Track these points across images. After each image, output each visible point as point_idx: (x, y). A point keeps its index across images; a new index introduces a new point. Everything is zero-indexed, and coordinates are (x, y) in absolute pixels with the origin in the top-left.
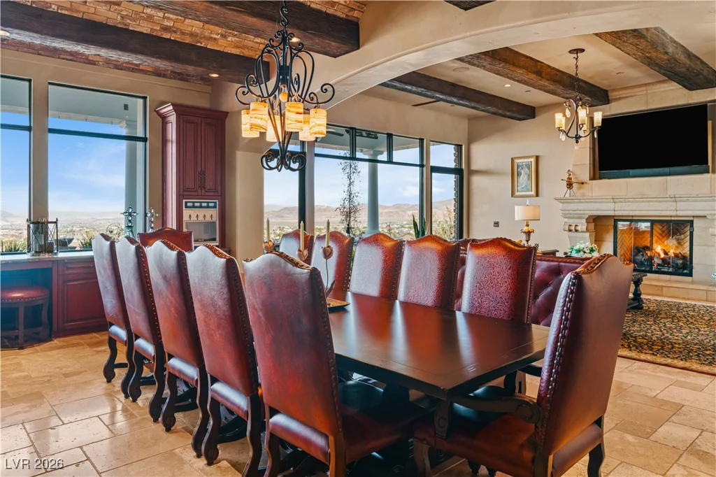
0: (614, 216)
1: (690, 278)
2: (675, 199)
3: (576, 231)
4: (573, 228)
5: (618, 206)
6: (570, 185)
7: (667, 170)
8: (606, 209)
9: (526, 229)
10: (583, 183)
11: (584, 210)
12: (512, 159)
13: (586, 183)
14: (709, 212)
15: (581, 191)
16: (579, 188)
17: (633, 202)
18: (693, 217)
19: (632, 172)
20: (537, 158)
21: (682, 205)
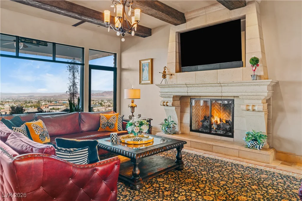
0: (190, 96)
1: (233, 138)
2: (220, 85)
3: (167, 105)
4: (165, 104)
5: (189, 89)
6: (164, 76)
8: (183, 92)
10: (172, 75)
11: (171, 92)
12: (140, 61)
13: (174, 75)
14: (241, 94)
15: (171, 80)
16: (170, 78)
17: (197, 87)
18: (234, 97)
19: (200, 67)
20: (152, 60)
21: (225, 89)
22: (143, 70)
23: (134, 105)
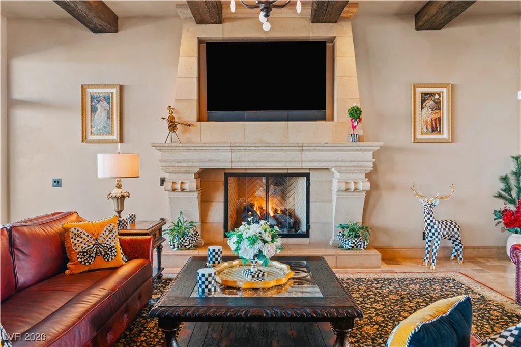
0: (224, 169)
1: (308, 239)
2: (301, 148)
3: (182, 190)
4: (178, 186)
5: (236, 156)
6: (172, 127)
7: (285, 113)
8: (222, 160)
9: (116, 192)
10: (189, 125)
11: (192, 162)
12: (82, 86)
13: (193, 125)
14: (334, 164)
15: (187, 136)
16: (184, 132)
17: (255, 151)
18: (310, 169)
19: (247, 113)
20: (121, 88)
21: (307, 155)
22: (94, 110)
23: (122, 191)
